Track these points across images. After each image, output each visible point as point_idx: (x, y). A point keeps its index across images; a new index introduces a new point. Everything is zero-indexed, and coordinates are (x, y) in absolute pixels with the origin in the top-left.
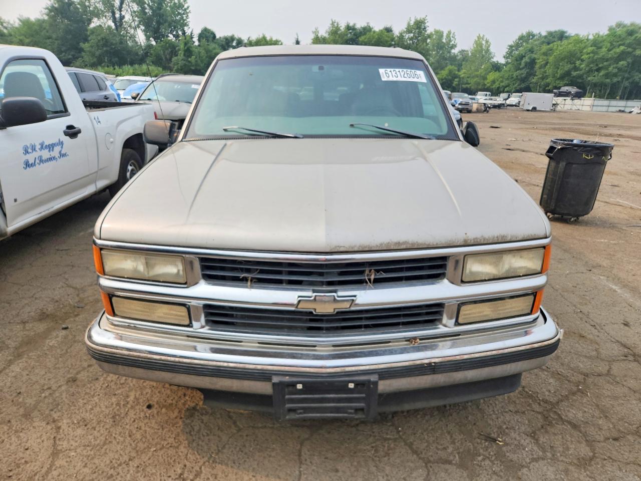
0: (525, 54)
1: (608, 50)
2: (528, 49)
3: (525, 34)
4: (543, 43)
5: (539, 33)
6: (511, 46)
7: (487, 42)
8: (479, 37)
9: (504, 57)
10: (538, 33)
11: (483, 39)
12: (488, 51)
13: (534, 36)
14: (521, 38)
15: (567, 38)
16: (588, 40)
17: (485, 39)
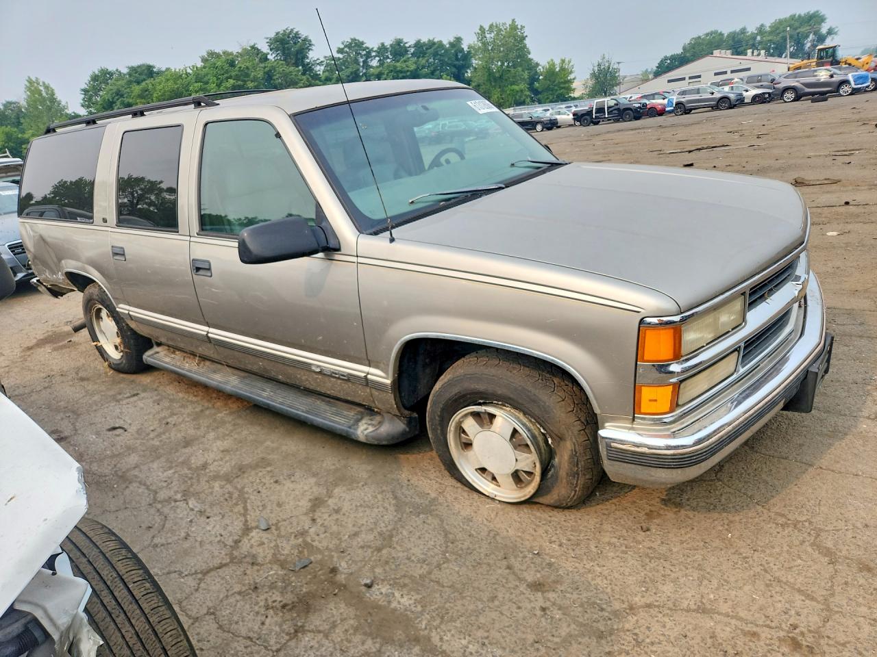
0: (113, 98)
1: (217, 85)
2: (114, 91)
3: (97, 72)
4: (130, 82)
5: (117, 70)
6: (85, 91)
7: (47, 87)
8: (30, 81)
9: (83, 106)
10: (115, 70)
11: (38, 84)
12: (53, 99)
13: (111, 74)
14: (95, 78)
15: (159, 73)
16: (187, 74)
17: (41, 84)
